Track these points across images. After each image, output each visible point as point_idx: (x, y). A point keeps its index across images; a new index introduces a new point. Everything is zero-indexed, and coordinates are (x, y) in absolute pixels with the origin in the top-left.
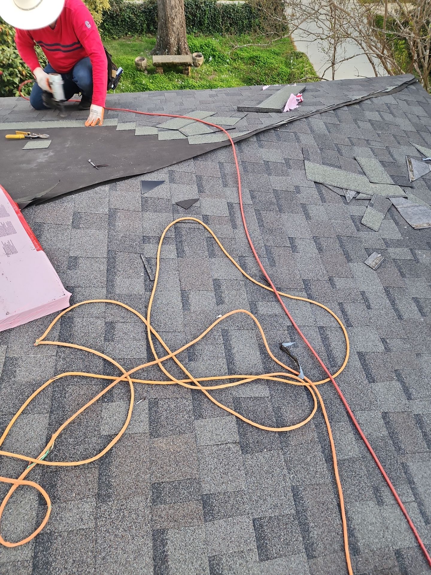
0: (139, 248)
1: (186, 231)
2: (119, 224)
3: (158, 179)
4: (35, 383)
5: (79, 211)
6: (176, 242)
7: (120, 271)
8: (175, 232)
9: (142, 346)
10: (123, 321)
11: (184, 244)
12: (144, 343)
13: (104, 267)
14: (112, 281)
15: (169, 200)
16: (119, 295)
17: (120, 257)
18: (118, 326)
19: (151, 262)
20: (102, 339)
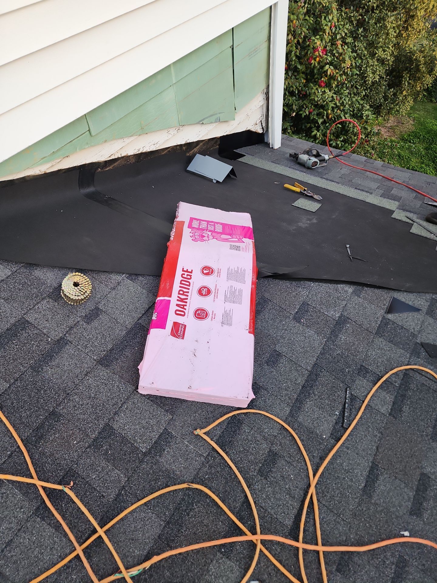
0: (349, 377)
1: (417, 386)
2: (343, 337)
3: (414, 304)
4: (172, 476)
5: (309, 303)
6: (398, 393)
7: (315, 395)
8: (403, 380)
9: (293, 508)
10: (288, 459)
11: (406, 401)
12: (297, 505)
13: (301, 381)
14: (301, 403)
15: (414, 335)
16: (300, 424)
17: (325, 378)
18: (281, 463)
19: (354, 402)
20: (257, 468)
